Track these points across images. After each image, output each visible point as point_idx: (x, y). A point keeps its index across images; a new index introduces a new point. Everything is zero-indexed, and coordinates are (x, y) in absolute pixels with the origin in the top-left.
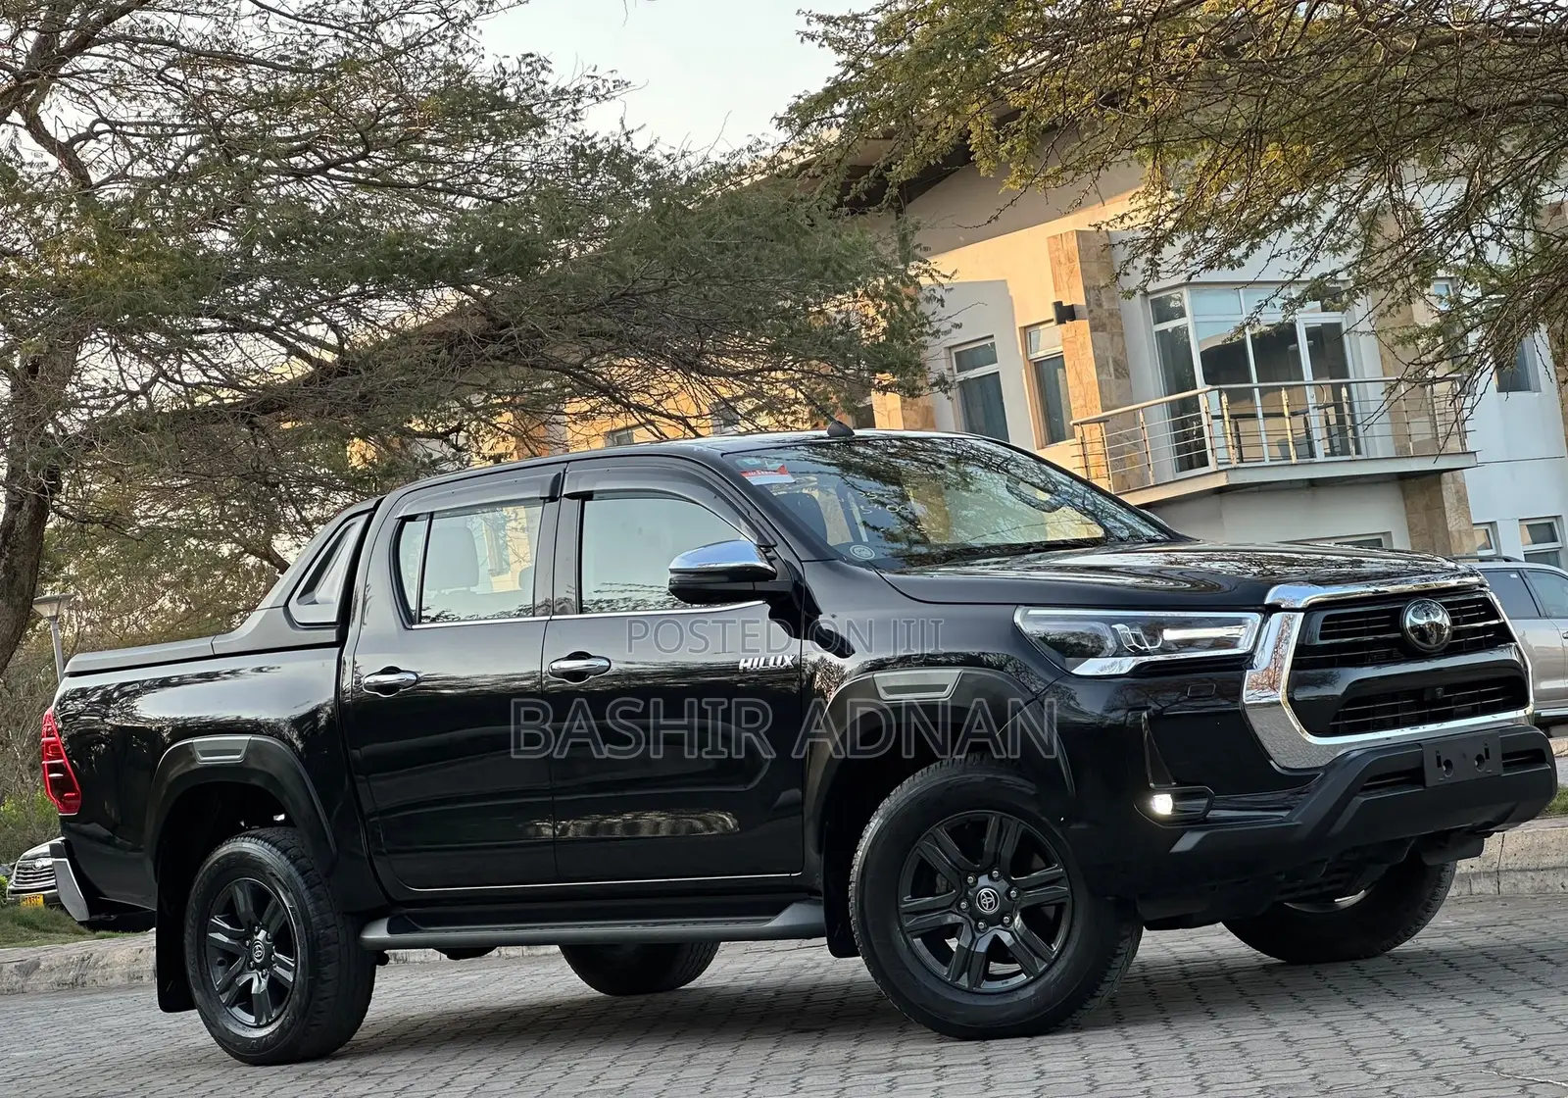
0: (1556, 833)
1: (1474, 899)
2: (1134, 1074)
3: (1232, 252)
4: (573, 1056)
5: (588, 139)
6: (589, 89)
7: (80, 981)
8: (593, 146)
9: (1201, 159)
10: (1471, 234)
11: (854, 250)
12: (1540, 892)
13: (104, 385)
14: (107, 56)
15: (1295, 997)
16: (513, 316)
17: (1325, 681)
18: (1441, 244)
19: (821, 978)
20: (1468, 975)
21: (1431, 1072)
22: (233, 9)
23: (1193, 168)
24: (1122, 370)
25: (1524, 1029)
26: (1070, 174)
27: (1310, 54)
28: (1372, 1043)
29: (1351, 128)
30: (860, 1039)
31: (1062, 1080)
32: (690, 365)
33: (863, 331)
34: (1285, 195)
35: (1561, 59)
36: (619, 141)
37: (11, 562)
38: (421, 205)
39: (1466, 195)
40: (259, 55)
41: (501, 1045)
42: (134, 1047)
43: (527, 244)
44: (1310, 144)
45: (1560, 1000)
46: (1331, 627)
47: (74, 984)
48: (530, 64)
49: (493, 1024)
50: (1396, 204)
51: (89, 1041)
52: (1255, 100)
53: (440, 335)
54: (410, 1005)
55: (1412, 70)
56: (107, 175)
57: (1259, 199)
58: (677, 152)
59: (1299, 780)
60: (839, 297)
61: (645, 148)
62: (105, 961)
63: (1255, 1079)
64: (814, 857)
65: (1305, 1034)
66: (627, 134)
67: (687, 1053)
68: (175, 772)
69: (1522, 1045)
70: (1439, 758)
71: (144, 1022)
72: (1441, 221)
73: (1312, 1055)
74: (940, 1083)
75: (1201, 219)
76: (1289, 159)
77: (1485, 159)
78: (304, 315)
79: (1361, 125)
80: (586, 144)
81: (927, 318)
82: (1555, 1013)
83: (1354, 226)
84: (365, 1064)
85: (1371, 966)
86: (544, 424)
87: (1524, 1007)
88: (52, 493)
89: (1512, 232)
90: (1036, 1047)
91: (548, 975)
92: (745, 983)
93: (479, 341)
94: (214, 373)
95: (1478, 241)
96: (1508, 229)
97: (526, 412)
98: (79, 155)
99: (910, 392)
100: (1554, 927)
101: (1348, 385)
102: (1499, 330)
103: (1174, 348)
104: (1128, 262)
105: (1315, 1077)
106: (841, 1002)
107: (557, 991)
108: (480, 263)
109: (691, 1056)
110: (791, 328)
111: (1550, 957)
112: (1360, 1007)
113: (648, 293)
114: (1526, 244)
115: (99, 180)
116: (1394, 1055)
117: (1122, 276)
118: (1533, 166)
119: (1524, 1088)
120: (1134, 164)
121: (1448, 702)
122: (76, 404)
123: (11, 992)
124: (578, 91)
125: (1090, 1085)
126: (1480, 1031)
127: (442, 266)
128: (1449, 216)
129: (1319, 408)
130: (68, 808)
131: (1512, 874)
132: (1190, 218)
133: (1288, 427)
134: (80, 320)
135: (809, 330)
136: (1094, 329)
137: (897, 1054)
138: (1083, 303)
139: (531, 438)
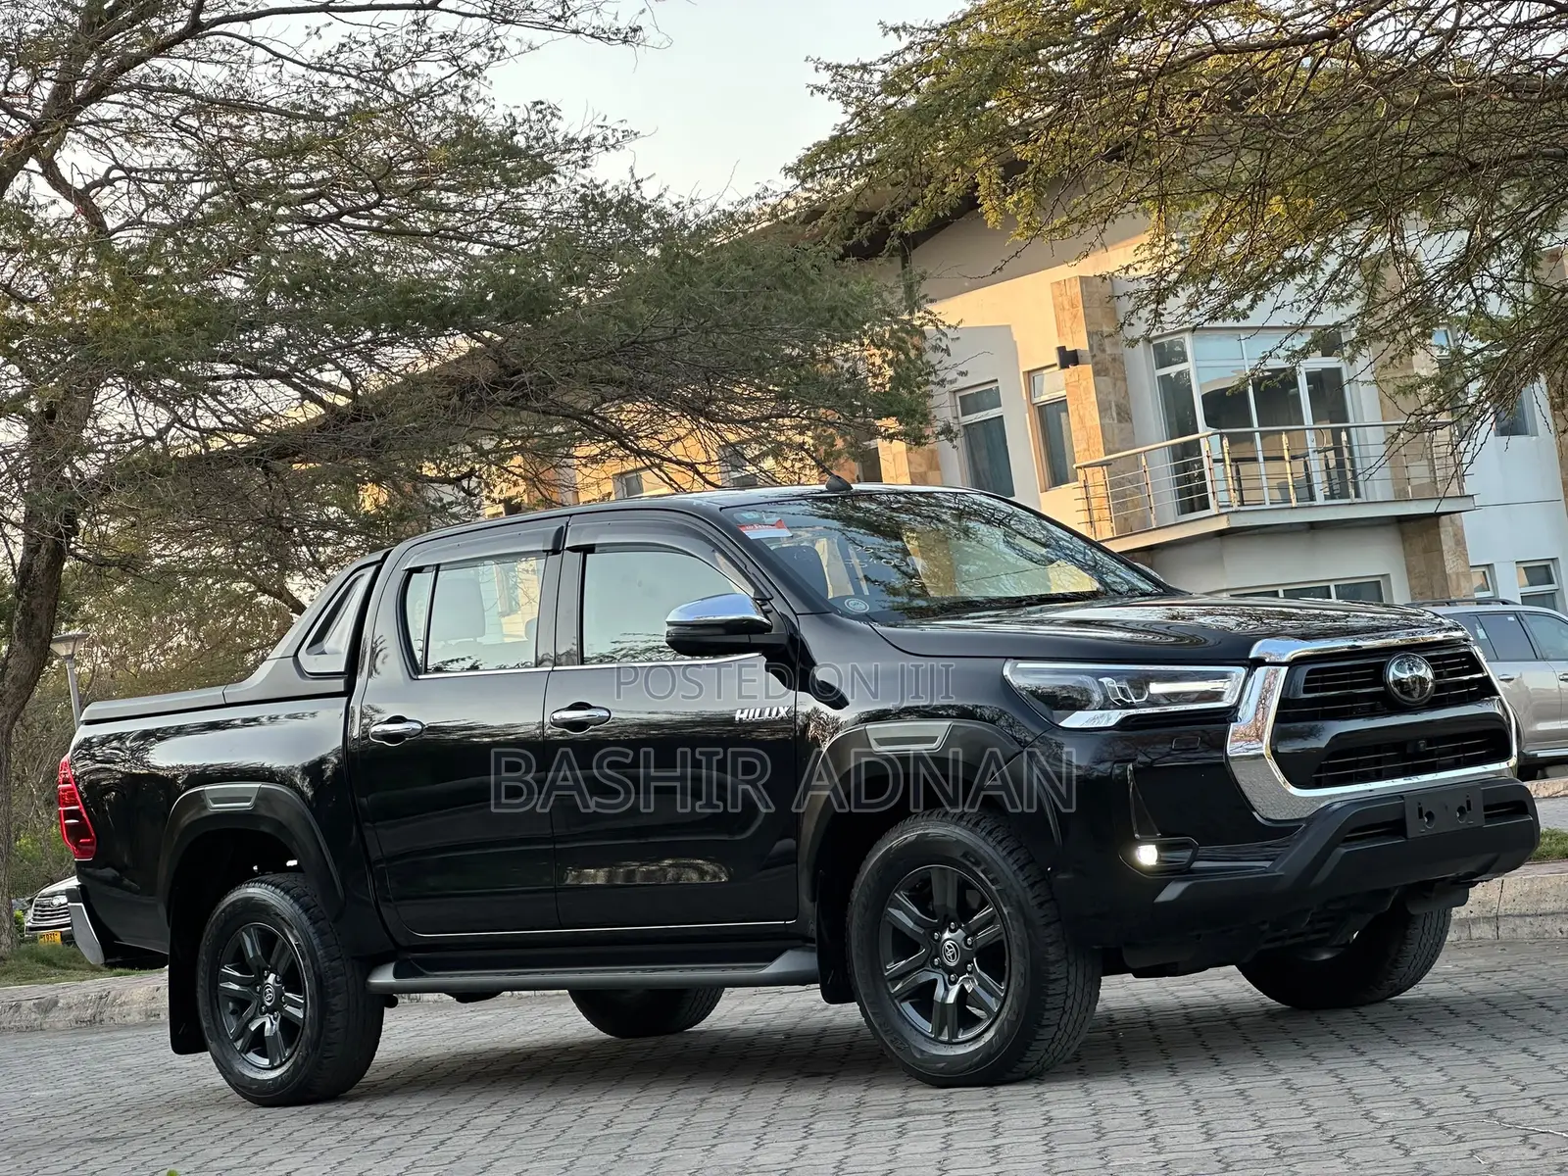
0: (1554, 879)
1: (1474, 944)
2: (1140, 1122)
3: (1236, 303)
4: (588, 1099)
5: (597, 187)
6: (599, 139)
7: (97, 1019)
8: (602, 195)
9: (1207, 211)
10: (1472, 287)
11: (861, 300)
12: (1538, 938)
13: (119, 430)
14: (122, 103)
15: (1298, 1044)
16: (524, 363)
17: (1312, 733)
18: (1442, 296)
19: (830, 1021)
20: (1469, 1022)
21: (1433, 1121)
22: (247, 57)
23: (1198, 220)
24: (1124, 415)
25: (1526, 1078)
26: (1075, 227)
27: (1313, 109)
28: (1375, 1091)
29: (1354, 181)
30: (870, 1084)
31: (1070, 1127)
32: (699, 410)
33: (869, 379)
34: (1288, 247)
35: (1561, 113)
36: (628, 190)
37: (29, 604)
38: (433, 251)
39: (1467, 247)
40: (272, 103)
41: (515, 1088)
42: (152, 1087)
43: (538, 291)
44: (1313, 197)
45: (1559, 1048)
46: (1315, 680)
47: (92, 1022)
48: (540, 112)
49: (505, 1067)
50: (1398, 256)
51: (108, 1080)
52: (1259, 154)
53: (451, 381)
54: (424, 1046)
55: (1414, 124)
56: (122, 222)
57: (1263, 251)
58: (686, 201)
59: (1283, 831)
60: (846, 345)
61: (654, 196)
62: (123, 998)
63: (1260, 1127)
64: (808, 906)
65: (1309, 1081)
66: (637, 182)
67: (699, 1097)
68: (186, 819)
69: (1523, 1095)
70: (1420, 810)
71: (162, 1061)
72: (1442, 273)
73: (1316, 1104)
74: (949, 1130)
75: (1205, 271)
76: (1292, 212)
77: (1486, 211)
78: (319, 362)
79: (1363, 178)
80: (595, 192)
81: (933, 366)
82: (1556, 1062)
83: (1356, 278)
84: (381, 1106)
85: (1372, 1012)
86: (554, 467)
87: (1524, 1055)
88: (68, 537)
89: (1513, 284)
90: (1043, 1093)
91: (560, 1015)
92: (754, 1025)
93: (490, 388)
94: (229, 419)
95: (1479, 292)
96: (1509, 281)
97: (537, 456)
98: (95, 201)
99: (916, 440)
100: (1553, 973)
101: (1347, 429)
102: (1499, 382)
103: (1175, 393)
104: (1132, 313)
105: (1319, 1125)
106: (850, 1045)
107: (568, 1033)
108: (491, 310)
109: (703, 1100)
110: (798, 376)
111: (1549, 1004)
112: (1362, 1054)
113: (658, 341)
114: (1527, 296)
115: (115, 226)
116: (1397, 1104)
117: (1126, 327)
118: (1533, 219)
119: (1526, 1138)
120: (1140, 215)
121: (1430, 754)
122: (92, 448)
123: (31, 1029)
124: (588, 140)
125: (1097, 1132)
126: (1481, 1080)
127: (453, 313)
128: (1450, 268)
129: (1319, 452)
130: (84, 854)
131: (1511, 919)
132: (1194, 271)
133: (1289, 471)
134: (97, 366)
135: (816, 379)
136: (1097, 373)
137: (907, 1100)
138: (1087, 348)
139: (542, 482)
